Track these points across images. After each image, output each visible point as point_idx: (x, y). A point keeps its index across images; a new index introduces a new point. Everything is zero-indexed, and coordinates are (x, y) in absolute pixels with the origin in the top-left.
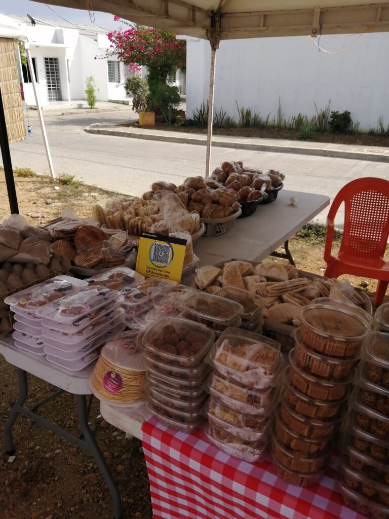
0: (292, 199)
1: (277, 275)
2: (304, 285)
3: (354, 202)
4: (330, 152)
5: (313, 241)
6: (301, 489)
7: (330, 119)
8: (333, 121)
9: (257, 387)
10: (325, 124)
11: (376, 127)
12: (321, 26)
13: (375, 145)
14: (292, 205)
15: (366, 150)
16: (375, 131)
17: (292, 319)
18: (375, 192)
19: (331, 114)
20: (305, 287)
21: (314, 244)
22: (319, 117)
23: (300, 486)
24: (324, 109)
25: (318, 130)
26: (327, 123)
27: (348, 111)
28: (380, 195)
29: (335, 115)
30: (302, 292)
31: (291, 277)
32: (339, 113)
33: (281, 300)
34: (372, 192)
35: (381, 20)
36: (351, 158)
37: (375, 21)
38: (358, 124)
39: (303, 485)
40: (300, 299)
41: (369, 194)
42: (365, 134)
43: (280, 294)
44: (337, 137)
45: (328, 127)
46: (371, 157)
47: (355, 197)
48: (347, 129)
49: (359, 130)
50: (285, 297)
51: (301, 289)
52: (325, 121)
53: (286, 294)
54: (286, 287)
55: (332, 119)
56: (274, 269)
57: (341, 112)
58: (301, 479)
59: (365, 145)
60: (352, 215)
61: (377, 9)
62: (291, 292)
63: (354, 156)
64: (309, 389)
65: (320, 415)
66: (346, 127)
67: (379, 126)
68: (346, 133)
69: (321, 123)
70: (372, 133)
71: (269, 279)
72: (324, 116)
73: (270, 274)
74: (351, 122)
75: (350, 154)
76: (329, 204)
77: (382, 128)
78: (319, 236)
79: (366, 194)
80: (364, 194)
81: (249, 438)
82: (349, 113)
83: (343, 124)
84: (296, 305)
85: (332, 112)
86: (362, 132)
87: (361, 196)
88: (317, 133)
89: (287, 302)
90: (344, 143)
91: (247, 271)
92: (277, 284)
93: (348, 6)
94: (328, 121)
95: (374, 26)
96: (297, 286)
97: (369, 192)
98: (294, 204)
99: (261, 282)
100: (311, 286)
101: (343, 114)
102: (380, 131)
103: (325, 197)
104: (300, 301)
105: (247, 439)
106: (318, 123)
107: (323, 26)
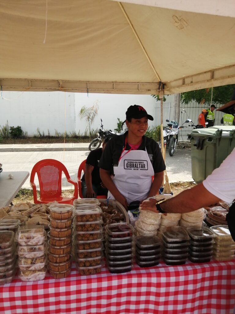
0: (10, 176)
1: (24, 208)
2: (39, 208)
3: (42, 172)
4: (15, 149)
5: (22, 198)
6: (65, 278)
7: (10, 131)
8: (12, 132)
9: (39, 244)
10: (8, 134)
11: (37, 134)
12: (1, 87)
13: (39, 143)
14: (11, 179)
15: (35, 146)
16: (37, 136)
17: (39, 222)
18: (50, 166)
19: (9, 128)
20: (39, 209)
21: (23, 200)
22: (3, 130)
23: (64, 277)
24: (5, 126)
25: (4, 138)
26: (9, 133)
27: (20, 126)
28: (53, 167)
29: (12, 129)
30: (38, 211)
31: (30, 207)
32: (14, 128)
33: (30, 217)
34: (49, 166)
35: (31, 86)
36: (28, 151)
37: (29, 86)
38: (27, 133)
39: (65, 276)
40: (39, 214)
41: (47, 167)
42: (32, 138)
43: (29, 215)
44: (16, 140)
45: (10, 135)
46: (38, 149)
47: (41, 170)
48: (21, 135)
49: (28, 136)
50: (32, 215)
51: (38, 210)
52: (7, 132)
53: (32, 214)
54: (31, 211)
55: (11, 131)
56: (22, 206)
57: (16, 127)
58: (64, 274)
59: (34, 143)
60: (42, 178)
61: (29, 81)
62: (34, 212)
63: (29, 150)
64: (60, 234)
65: (65, 243)
66: (20, 135)
67: (38, 133)
68: (21, 138)
69: (5, 133)
70: (35, 137)
71: (20, 211)
72: (5, 129)
73: (20, 209)
74: (23, 132)
75: (27, 149)
76: (29, 175)
77: (40, 134)
78: (24, 194)
79: (46, 167)
80: (45, 167)
81: (40, 268)
82: (20, 127)
83: (18, 133)
84: (38, 217)
85: (10, 127)
86: (30, 137)
87: (44, 168)
88: (4, 139)
89: (33, 217)
90: (22, 144)
91: (8, 211)
92: (26, 211)
93: (14, 79)
94: (9, 132)
95: (29, 88)
96: (36, 209)
97: (47, 166)
98: (12, 178)
99: (17, 213)
100: (41, 208)
101: (17, 128)
102: (39, 136)
103: (26, 172)
104: (40, 214)
105: (39, 269)
106: (3, 134)
107: (2, 87)
